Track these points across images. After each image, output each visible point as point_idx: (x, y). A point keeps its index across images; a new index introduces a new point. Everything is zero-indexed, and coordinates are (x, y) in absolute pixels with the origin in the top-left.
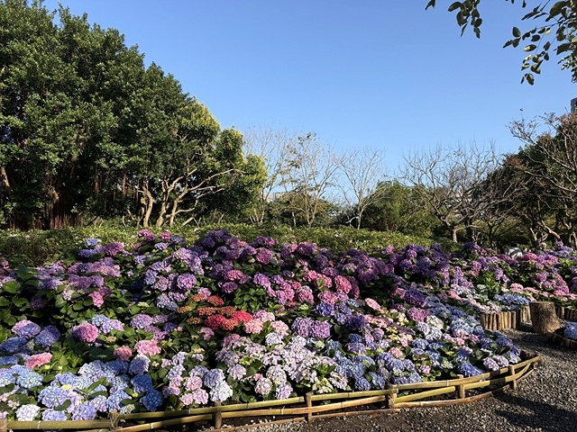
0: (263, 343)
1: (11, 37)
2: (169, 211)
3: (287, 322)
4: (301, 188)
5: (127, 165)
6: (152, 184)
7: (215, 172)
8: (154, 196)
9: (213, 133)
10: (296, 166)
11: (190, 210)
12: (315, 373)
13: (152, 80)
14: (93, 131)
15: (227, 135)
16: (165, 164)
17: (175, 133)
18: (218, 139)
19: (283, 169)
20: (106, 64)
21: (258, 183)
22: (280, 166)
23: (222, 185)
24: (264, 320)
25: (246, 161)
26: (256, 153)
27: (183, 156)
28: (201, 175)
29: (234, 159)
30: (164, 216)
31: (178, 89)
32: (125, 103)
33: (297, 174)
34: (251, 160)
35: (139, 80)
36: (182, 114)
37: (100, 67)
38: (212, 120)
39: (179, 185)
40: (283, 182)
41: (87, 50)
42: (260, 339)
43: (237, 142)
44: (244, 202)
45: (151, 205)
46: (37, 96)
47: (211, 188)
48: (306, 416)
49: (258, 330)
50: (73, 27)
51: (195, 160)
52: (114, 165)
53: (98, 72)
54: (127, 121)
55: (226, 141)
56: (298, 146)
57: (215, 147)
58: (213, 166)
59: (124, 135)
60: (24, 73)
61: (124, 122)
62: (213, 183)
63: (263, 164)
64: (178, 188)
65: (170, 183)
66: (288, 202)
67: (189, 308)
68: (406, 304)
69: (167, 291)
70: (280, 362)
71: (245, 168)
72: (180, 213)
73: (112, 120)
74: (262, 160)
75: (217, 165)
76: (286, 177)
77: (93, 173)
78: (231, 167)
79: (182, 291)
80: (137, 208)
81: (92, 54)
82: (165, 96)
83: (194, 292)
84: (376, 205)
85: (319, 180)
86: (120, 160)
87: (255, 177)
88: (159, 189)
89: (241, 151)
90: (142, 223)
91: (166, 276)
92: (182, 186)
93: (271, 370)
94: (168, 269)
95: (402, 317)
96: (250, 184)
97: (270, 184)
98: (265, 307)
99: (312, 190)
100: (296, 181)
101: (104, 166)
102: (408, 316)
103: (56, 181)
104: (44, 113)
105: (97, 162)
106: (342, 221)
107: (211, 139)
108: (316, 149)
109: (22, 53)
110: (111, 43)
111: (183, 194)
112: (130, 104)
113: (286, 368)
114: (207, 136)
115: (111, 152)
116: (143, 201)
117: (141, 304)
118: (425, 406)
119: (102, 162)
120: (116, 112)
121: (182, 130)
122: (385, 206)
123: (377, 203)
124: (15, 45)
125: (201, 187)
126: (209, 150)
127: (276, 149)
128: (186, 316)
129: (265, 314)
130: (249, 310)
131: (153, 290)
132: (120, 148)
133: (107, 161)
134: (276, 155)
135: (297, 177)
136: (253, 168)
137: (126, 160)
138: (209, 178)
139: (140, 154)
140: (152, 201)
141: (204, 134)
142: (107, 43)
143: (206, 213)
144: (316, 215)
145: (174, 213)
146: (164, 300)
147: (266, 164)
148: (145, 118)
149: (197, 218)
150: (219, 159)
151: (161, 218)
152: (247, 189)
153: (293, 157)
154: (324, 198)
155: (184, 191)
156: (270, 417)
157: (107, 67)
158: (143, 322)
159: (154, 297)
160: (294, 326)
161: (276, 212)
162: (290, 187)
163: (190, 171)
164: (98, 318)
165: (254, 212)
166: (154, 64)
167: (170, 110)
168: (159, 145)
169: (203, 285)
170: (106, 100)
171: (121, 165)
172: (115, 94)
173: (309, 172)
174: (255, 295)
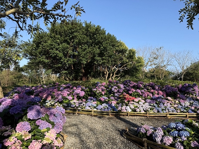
0: (139, 103)
1: (74, 32)
2: (113, 76)
3: (144, 100)
4: (158, 67)
5: (102, 63)
6: (108, 67)
7: (127, 63)
8: (108, 71)
9: (126, 51)
10: (156, 59)
11: (119, 75)
12: (149, 109)
13: (108, 38)
14: (94, 54)
15: (130, 51)
16: (112, 62)
17: (115, 52)
18: (127, 52)
19: (151, 60)
20: (96, 35)
21: (141, 66)
22: (150, 59)
23: (129, 67)
24: (139, 99)
25: (137, 59)
26: (141, 56)
27: (117, 59)
28: (122, 64)
29: (133, 58)
30: (111, 78)
31: (115, 39)
32: (101, 46)
33: (156, 61)
34: (139, 58)
35: (105, 39)
36: (116, 46)
37: (95, 36)
38: (126, 47)
39: (115, 68)
40: (151, 65)
41: (92, 32)
42: (138, 103)
43: (134, 53)
44: (136, 72)
45: (108, 74)
46: (80, 46)
47: (125, 68)
48: (147, 116)
49: (137, 101)
50: (88, 26)
51: (120, 59)
52: (99, 63)
53: (94, 38)
54: (102, 51)
55: (130, 53)
56: (156, 52)
57: (126, 55)
58: (126, 61)
59: (101, 55)
60: (77, 41)
61: (101, 51)
62: (126, 66)
63: (143, 59)
64: (115, 69)
65: (113, 67)
66: (153, 72)
67: (122, 96)
68: (179, 98)
69: (116, 93)
70: (142, 107)
71: (137, 61)
72: (116, 76)
73: (98, 51)
74: (143, 58)
75: (127, 60)
76: (152, 63)
77: (93, 65)
78: (132, 61)
79: (120, 92)
80: (104, 75)
81: (93, 33)
82: (112, 42)
83: (122, 93)
84: (190, 72)
85: (165, 63)
86: (100, 61)
87: (140, 64)
88: (110, 69)
89: (135, 55)
90: (105, 79)
91: (116, 89)
92: (116, 68)
93: (140, 108)
94: (117, 88)
95: (177, 102)
96: (138, 66)
97: (146, 66)
98: (139, 97)
99: (162, 67)
100: (156, 64)
101: (96, 63)
102: (179, 101)
103: (84, 68)
104: (82, 51)
105: (94, 62)
106: (175, 78)
107: (125, 52)
108: (163, 52)
109: (77, 36)
110: (98, 29)
111: (117, 70)
112: (103, 46)
113: (143, 108)
114: (124, 52)
115: (98, 60)
116: (105, 73)
117: (112, 94)
118: (176, 118)
119: (96, 62)
120: (99, 48)
121: (117, 51)
122: (194, 72)
123: (190, 71)
124: (75, 34)
125: (122, 68)
126: (125, 56)
127: (148, 53)
128: (121, 97)
129: (139, 98)
130: (135, 97)
131: (113, 92)
132: (100, 58)
133: (97, 62)
134: (148, 55)
135: (156, 63)
136: (139, 61)
137: (102, 62)
138: (125, 65)
139: (105, 59)
140: (108, 73)
141: (123, 51)
142: (96, 30)
143: (124, 76)
144: (164, 76)
145: (114, 76)
146: (116, 95)
147: (144, 59)
148: (107, 49)
149: (121, 78)
150: (128, 59)
151: (110, 78)
152: (137, 68)
153: (155, 56)
154: (168, 70)
155: (117, 69)
156: (139, 116)
157: (97, 36)
158: (112, 98)
159: (114, 94)
160: (146, 101)
161: (149, 75)
162: (154, 66)
163: (119, 63)
164: (104, 97)
165: (140, 76)
166: (109, 33)
167: (113, 46)
168: (110, 56)
169: (125, 92)
170: (97, 45)
171: (100, 63)
172: (99, 43)
173: (161, 61)
174: (137, 94)
